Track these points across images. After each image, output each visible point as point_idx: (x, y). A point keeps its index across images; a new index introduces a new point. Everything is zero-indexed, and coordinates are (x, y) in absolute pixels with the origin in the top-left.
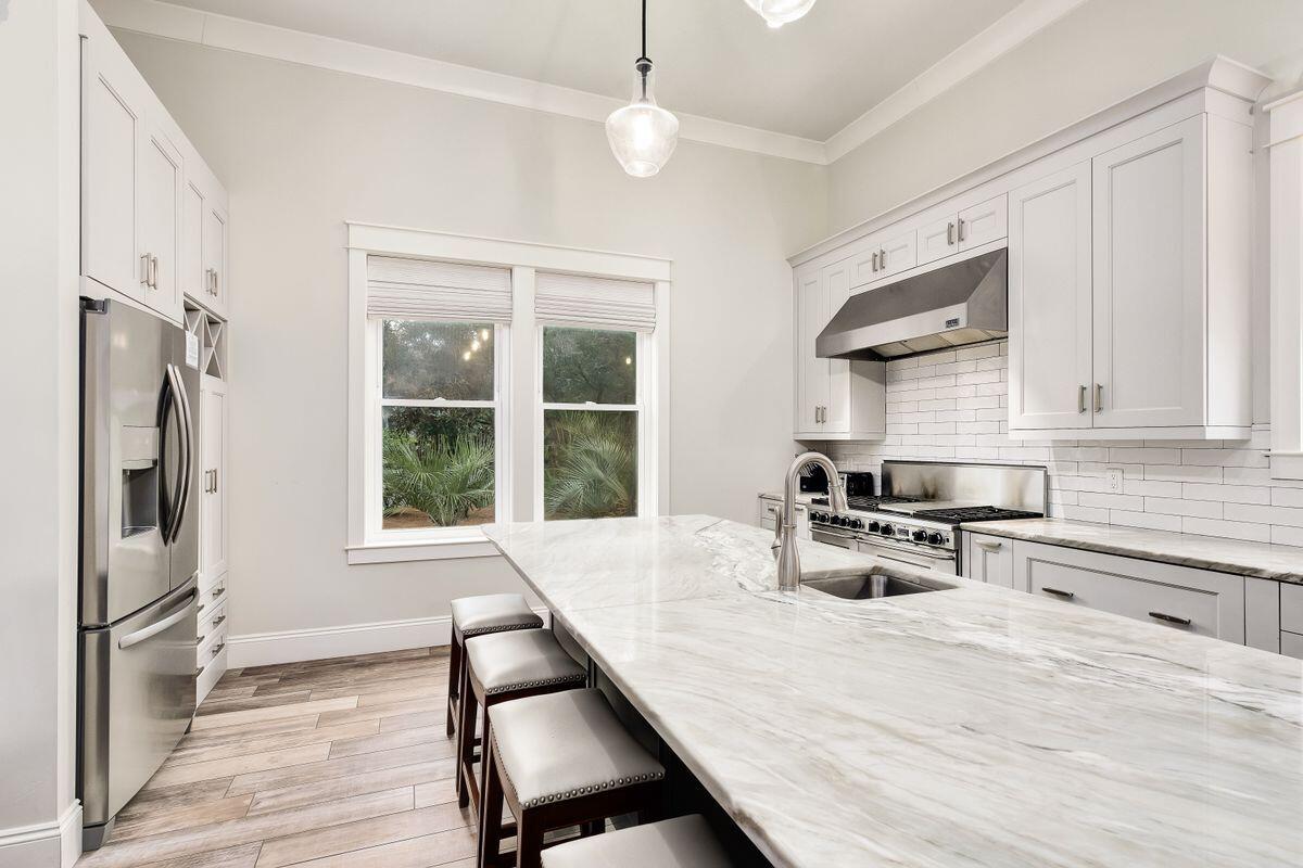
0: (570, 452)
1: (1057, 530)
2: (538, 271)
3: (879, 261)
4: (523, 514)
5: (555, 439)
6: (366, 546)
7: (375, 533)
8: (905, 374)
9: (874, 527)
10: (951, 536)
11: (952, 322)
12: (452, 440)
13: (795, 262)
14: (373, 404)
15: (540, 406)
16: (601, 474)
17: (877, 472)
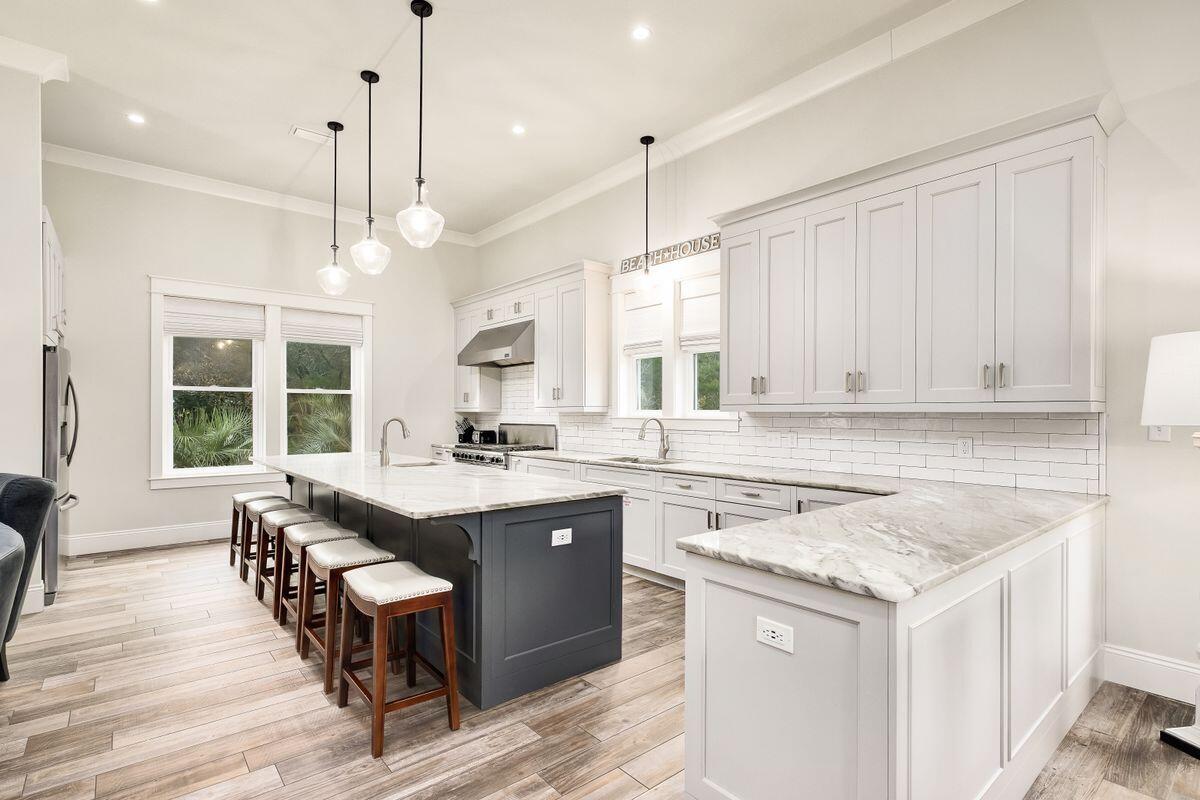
0: (312, 421)
1: (560, 454)
2: (282, 308)
3: (490, 314)
4: (272, 450)
5: (299, 411)
6: (163, 477)
7: (168, 470)
8: (509, 376)
9: (478, 457)
10: (503, 458)
11: (507, 355)
12: (209, 411)
13: (455, 305)
14: (166, 390)
15: (285, 391)
16: (336, 437)
17: (497, 431)
